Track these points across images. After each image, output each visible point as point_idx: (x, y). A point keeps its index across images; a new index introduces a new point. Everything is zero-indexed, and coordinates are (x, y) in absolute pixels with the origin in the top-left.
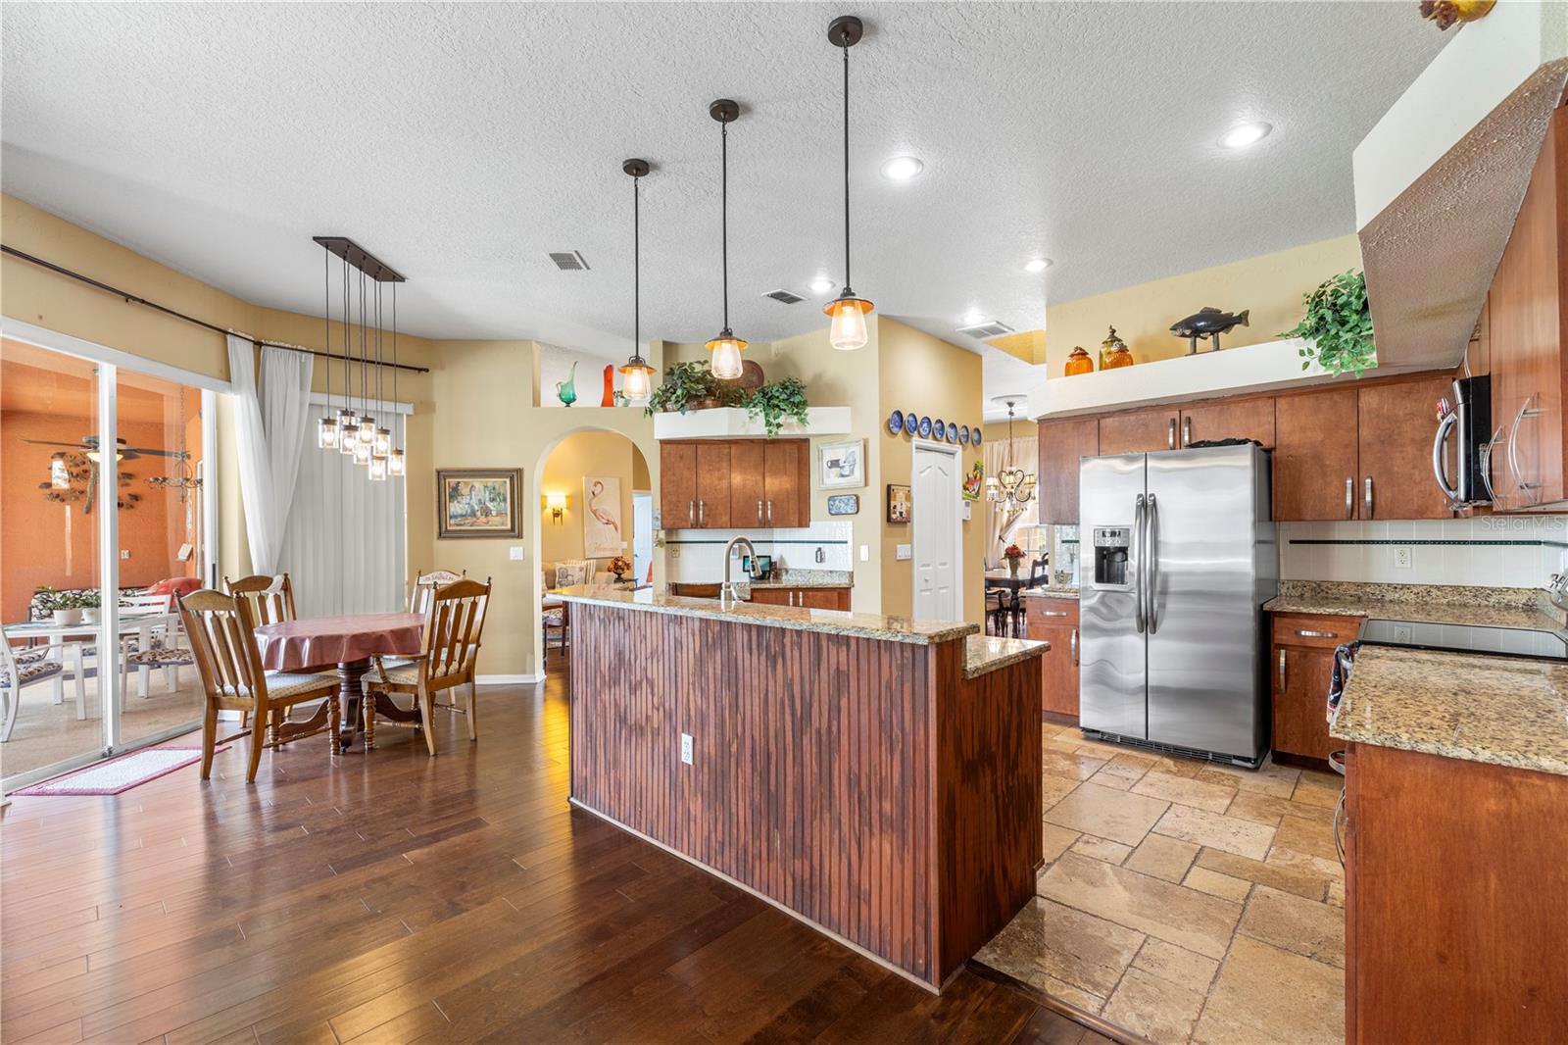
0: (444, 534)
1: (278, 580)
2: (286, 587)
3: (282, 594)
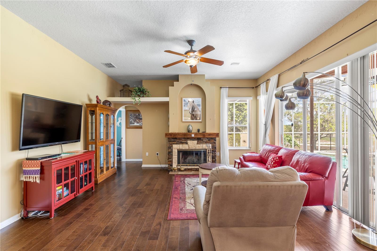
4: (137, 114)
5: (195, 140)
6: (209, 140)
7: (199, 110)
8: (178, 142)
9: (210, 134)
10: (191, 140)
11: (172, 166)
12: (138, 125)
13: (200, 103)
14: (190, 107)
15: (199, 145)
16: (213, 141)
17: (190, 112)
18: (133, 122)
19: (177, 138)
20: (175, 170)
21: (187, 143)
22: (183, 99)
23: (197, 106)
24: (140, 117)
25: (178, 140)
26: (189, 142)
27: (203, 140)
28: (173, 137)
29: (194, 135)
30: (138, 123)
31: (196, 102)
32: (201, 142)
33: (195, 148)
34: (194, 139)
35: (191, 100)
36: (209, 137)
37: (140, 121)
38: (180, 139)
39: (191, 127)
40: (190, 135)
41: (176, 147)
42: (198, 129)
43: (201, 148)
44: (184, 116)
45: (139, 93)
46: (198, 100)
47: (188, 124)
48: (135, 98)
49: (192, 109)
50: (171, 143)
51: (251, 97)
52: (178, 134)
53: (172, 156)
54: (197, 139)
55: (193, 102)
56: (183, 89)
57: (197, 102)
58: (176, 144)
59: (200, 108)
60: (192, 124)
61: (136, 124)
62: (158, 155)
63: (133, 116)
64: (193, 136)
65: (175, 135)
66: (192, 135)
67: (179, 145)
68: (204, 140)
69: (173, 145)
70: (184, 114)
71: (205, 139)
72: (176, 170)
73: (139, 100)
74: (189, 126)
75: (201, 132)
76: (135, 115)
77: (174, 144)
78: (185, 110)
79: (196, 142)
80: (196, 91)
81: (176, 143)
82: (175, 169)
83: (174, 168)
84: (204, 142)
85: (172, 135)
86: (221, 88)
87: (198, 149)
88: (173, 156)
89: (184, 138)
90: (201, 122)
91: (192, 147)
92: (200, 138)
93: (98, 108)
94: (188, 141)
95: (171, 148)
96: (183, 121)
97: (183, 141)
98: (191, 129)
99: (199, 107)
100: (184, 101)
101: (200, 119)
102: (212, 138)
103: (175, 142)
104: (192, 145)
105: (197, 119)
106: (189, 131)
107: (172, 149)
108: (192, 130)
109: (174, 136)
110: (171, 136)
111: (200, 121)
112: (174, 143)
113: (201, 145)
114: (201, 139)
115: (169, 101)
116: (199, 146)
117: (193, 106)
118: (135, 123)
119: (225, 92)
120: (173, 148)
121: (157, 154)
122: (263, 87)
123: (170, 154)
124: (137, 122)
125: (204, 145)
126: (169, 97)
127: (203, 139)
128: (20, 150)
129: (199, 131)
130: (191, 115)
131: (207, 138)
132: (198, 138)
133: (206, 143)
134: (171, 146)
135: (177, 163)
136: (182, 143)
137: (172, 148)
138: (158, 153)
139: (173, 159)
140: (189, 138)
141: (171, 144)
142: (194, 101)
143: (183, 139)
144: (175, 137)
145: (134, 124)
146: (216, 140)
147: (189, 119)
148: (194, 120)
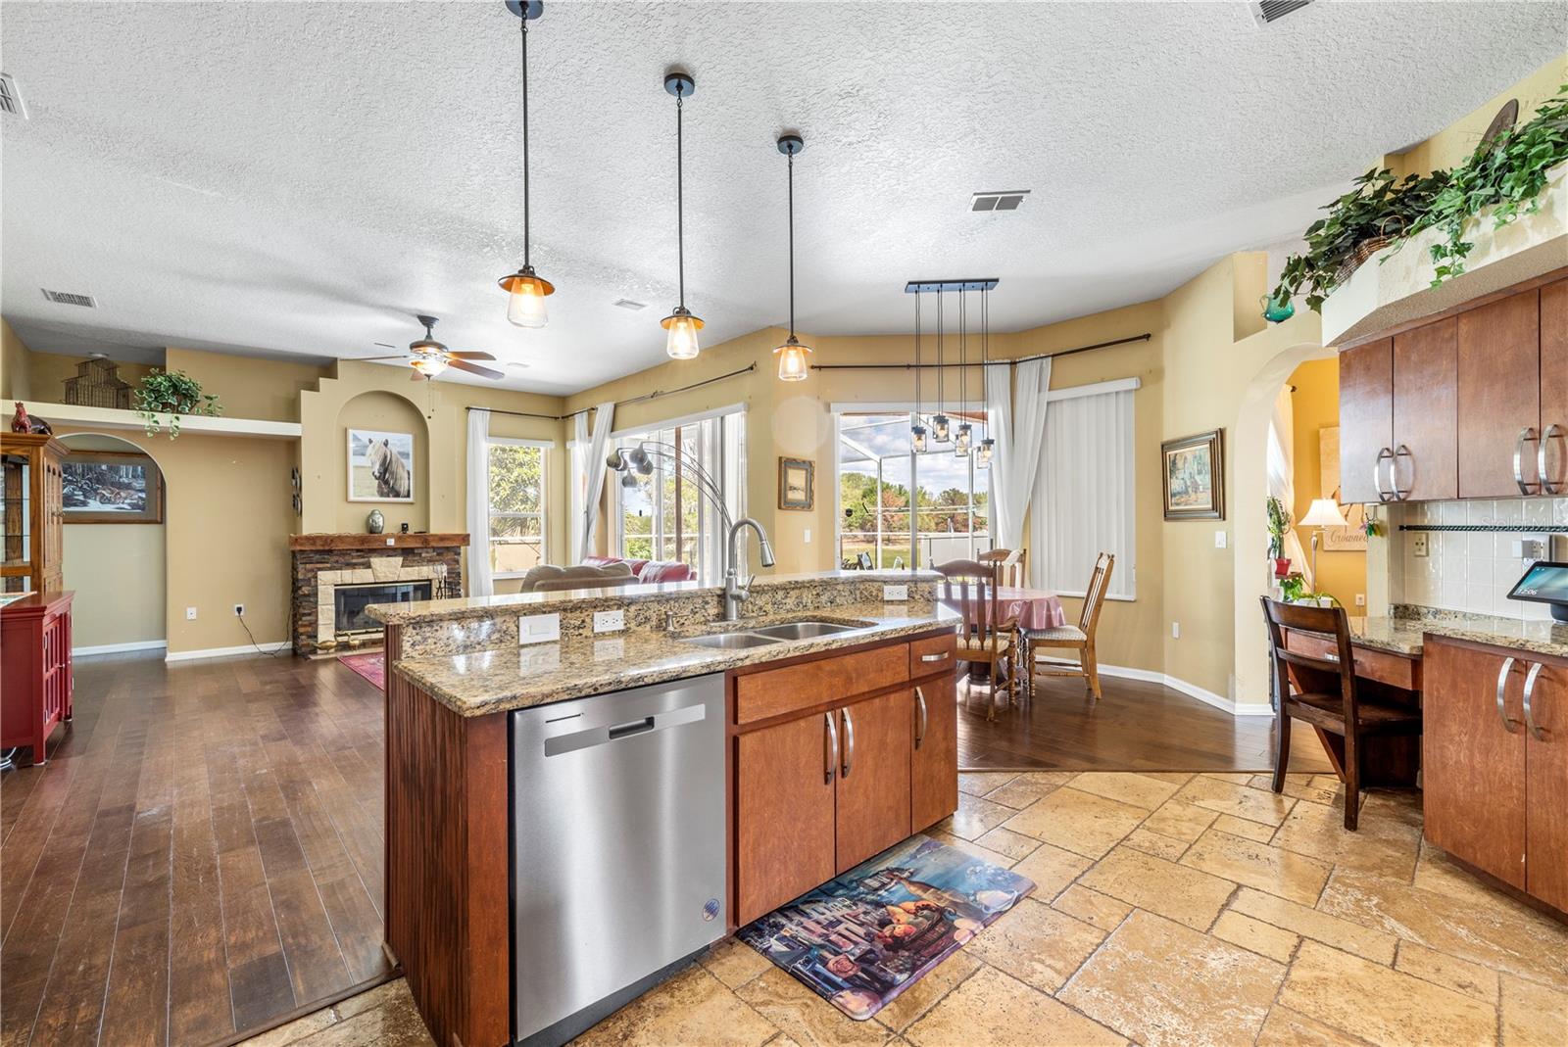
0: (1169, 515)
1: (1015, 554)
2: (1022, 559)
3: (1018, 566)
4: (104, 467)
5: (395, 556)
6: (438, 554)
7: (406, 468)
8: (337, 562)
9: (443, 538)
10: (383, 557)
11: (316, 637)
12: (109, 508)
13: (410, 449)
14: (373, 457)
15: (409, 569)
16: (450, 556)
17: (377, 474)
18: (81, 498)
19: (332, 551)
20: (328, 648)
21: (368, 566)
22: (351, 432)
23: (399, 456)
24: (121, 477)
25: (335, 558)
26: (376, 561)
27: (420, 554)
28: (322, 548)
29: (393, 540)
30: (104, 500)
31: (395, 444)
32: (414, 561)
33: (396, 579)
34: (390, 553)
35: (379, 437)
36: (441, 545)
37: (119, 493)
38: (343, 553)
39: (381, 519)
40: (381, 541)
41: (328, 581)
42: (403, 525)
43: (414, 578)
44: (354, 486)
45: (173, 401)
46: (402, 441)
47: (369, 509)
48: (153, 416)
49: (380, 465)
50: (308, 566)
51: (551, 440)
52: (340, 538)
53: (316, 608)
54: (400, 551)
55: (386, 444)
56: (348, 402)
57: (399, 444)
58: (330, 569)
59: (409, 464)
60: (384, 510)
61: (94, 506)
62: (242, 614)
63: (80, 471)
64: (391, 542)
65: (329, 541)
66: (388, 540)
67: (339, 571)
68: (423, 555)
69: (319, 573)
70: (355, 479)
71: (427, 552)
72: (331, 647)
73: (176, 423)
74: (373, 513)
75: (410, 532)
76: (90, 469)
77: (320, 569)
78: (356, 467)
79: (399, 560)
80: (393, 414)
81: (329, 565)
82: (329, 644)
83: (324, 642)
84: (422, 559)
85: (319, 542)
86: (468, 409)
87: (405, 579)
88: (319, 607)
89: (358, 551)
90: (412, 504)
91: (386, 576)
92: (413, 549)
93: (42, 450)
94: (372, 560)
95: (313, 584)
96: (352, 498)
97: (354, 561)
98: (381, 524)
99: (404, 461)
100: (356, 438)
101: (408, 496)
102: (447, 548)
103: (327, 563)
104: (386, 569)
105: (397, 495)
106: (372, 529)
107: (317, 586)
108: (383, 527)
109: (323, 545)
110: (314, 544)
111: (410, 500)
112: (319, 566)
113: (417, 568)
114: (416, 551)
115: (300, 437)
116: (407, 573)
117: (386, 457)
118: (89, 501)
119: (479, 421)
120: (319, 581)
121: (239, 610)
122: (579, 423)
123: (306, 600)
124: (101, 498)
125: (425, 569)
126: (299, 422)
127: (420, 551)
129: (405, 527)
130: (377, 481)
131: (434, 548)
132: (403, 549)
133: (431, 561)
134: (310, 575)
135: (334, 626)
136: (353, 566)
137: (317, 581)
138: (241, 606)
139: (320, 616)
140: (375, 550)
141: (312, 570)
142: (387, 441)
143: (354, 554)
144: (327, 548)
145: (84, 504)
146: (459, 554)
147: (373, 495)
148: (389, 496)
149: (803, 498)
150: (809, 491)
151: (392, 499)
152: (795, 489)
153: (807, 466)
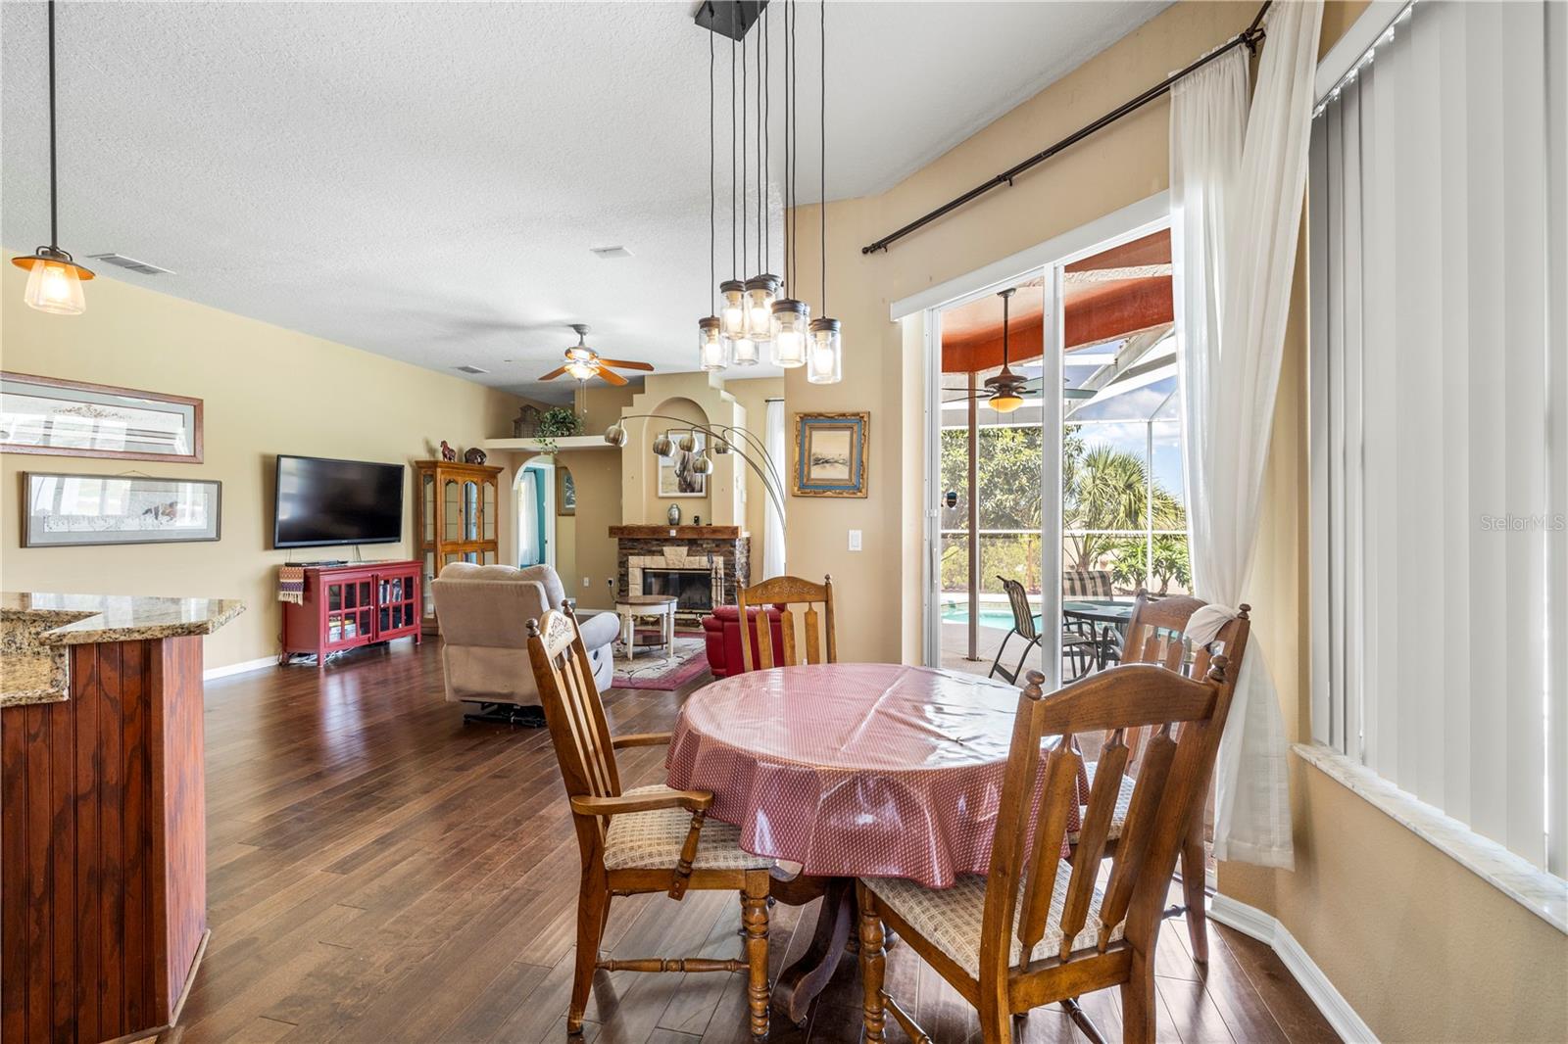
5: (682, 545)
6: (717, 546)
8: (641, 549)
9: (716, 530)
10: (673, 545)
14: (676, 458)
15: (692, 558)
16: (728, 548)
17: (678, 472)
19: (638, 539)
21: (662, 553)
25: (642, 546)
26: (666, 550)
27: (702, 545)
28: (631, 537)
32: (697, 551)
33: (682, 567)
34: (677, 543)
36: (713, 537)
38: (646, 541)
39: (677, 513)
40: (670, 532)
41: (637, 563)
42: (695, 517)
43: (695, 567)
44: (662, 483)
45: (553, 428)
47: (671, 503)
48: (545, 441)
49: (681, 464)
50: (624, 551)
52: (639, 529)
53: (628, 586)
54: (685, 542)
56: (656, 411)
58: (638, 554)
60: (681, 504)
62: (612, 584)
65: (631, 531)
66: (674, 531)
67: (643, 557)
68: (704, 546)
69: (631, 557)
70: (663, 477)
71: (708, 543)
73: (554, 444)
74: (673, 507)
75: (703, 523)
77: (632, 554)
78: (663, 467)
79: (684, 550)
84: (704, 550)
85: (626, 532)
86: (768, 401)
87: (688, 568)
88: (630, 586)
89: (656, 540)
91: (674, 564)
92: (698, 540)
93: (439, 470)
94: (664, 548)
95: (627, 565)
96: (661, 494)
97: (654, 549)
98: (677, 516)
101: (701, 491)
102: (724, 540)
103: (636, 549)
104: (675, 558)
105: (693, 491)
106: (670, 521)
107: (630, 568)
108: (679, 519)
109: (632, 535)
110: (622, 533)
112: (631, 551)
113: (698, 558)
114: (699, 543)
116: (690, 562)
117: (685, 456)
119: (778, 412)
120: (631, 564)
123: (623, 579)
125: (705, 558)
127: (702, 542)
128: (276, 548)
129: (697, 520)
130: (678, 478)
131: (714, 540)
132: (689, 540)
133: (710, 552)
134: (625, 558)
136: (652, 553)
138: (611, 580)
140: (665, 539)
141: (627, 555)
143: (655, 543)
144: (635, 537)
146: (734, 546)
147: (675, 491)
148: (686, 491)
149: (846, 476)
150: (859, 465)
151: (689, 494)
152: (827, 462)
153: (853, 422)
